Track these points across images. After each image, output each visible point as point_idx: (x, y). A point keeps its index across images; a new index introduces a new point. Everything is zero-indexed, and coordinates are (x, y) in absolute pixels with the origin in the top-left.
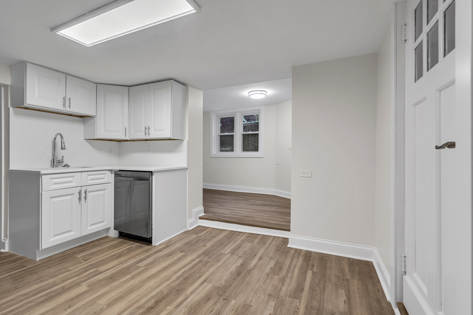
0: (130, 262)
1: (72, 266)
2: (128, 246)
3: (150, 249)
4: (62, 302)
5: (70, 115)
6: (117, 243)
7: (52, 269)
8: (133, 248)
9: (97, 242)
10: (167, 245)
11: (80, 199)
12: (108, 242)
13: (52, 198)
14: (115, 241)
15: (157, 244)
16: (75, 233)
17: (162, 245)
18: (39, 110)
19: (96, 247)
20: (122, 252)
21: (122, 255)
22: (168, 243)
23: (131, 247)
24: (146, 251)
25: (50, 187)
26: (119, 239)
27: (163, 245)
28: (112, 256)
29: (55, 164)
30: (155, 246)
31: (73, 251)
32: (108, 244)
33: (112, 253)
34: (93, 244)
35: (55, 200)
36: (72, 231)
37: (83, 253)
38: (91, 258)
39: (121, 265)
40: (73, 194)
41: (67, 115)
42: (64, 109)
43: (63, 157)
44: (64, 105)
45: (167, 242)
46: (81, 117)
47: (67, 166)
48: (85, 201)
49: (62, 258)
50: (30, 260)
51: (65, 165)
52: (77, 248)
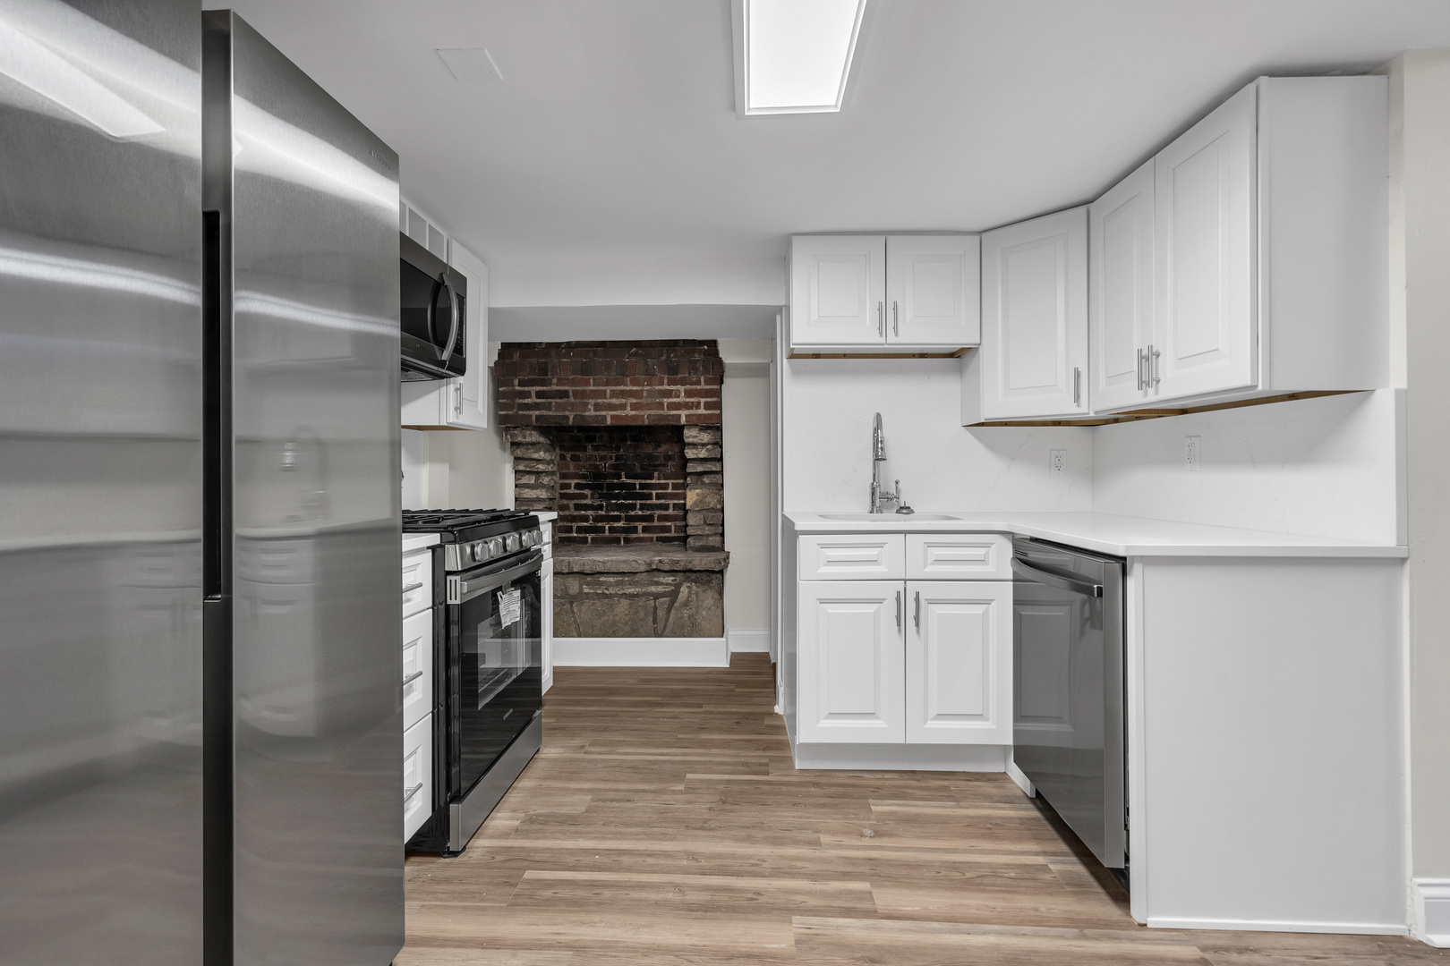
0: (985, 933)
1: (835, 833)
2: (1037, 854)
3: (1108, 925)
4: (712, 943)
5: (923, 356)
6: (1012, 818)
7: (791, 814)
8: (1047, 877)
9: (958, 783)
10: (1208, 956)
11: (900, 620)
12: (989, 798)
13: (823, 601)
14: (1012, 809)
15: (1154, 921)
16: (886, 726)
17: (1179, 942)
18: (845, 356)
19: (941, 799)
20: (995, 871)
21: (986, 880)
22: (1227, 949)
23: (1044, 868)
24: (1082, 925)
25: (819, 571)
26: (1031, 806)
27: (1188, 943)
28: (954, 866)
29: (878, 503)
30: (1140, 925)
31: (879, 783)
32: (984, 808)
33: (965, 851)
34: (946, 783)
35: (831, 609)
36: (878, 718)
37: (891, 805)
38: (896, 835)
39: (945, 925)
40: (880, 601)
41: (913, 356)
42: (882, 340)
43: (897, 482)
44: (882, 330)
45: (1220, 942)
46: (951, 355)
47: (905, 510)
48: (918, 632)
49: (840, 789)
50: (790, 759)
51: (901, 508)
52: (896, 776)
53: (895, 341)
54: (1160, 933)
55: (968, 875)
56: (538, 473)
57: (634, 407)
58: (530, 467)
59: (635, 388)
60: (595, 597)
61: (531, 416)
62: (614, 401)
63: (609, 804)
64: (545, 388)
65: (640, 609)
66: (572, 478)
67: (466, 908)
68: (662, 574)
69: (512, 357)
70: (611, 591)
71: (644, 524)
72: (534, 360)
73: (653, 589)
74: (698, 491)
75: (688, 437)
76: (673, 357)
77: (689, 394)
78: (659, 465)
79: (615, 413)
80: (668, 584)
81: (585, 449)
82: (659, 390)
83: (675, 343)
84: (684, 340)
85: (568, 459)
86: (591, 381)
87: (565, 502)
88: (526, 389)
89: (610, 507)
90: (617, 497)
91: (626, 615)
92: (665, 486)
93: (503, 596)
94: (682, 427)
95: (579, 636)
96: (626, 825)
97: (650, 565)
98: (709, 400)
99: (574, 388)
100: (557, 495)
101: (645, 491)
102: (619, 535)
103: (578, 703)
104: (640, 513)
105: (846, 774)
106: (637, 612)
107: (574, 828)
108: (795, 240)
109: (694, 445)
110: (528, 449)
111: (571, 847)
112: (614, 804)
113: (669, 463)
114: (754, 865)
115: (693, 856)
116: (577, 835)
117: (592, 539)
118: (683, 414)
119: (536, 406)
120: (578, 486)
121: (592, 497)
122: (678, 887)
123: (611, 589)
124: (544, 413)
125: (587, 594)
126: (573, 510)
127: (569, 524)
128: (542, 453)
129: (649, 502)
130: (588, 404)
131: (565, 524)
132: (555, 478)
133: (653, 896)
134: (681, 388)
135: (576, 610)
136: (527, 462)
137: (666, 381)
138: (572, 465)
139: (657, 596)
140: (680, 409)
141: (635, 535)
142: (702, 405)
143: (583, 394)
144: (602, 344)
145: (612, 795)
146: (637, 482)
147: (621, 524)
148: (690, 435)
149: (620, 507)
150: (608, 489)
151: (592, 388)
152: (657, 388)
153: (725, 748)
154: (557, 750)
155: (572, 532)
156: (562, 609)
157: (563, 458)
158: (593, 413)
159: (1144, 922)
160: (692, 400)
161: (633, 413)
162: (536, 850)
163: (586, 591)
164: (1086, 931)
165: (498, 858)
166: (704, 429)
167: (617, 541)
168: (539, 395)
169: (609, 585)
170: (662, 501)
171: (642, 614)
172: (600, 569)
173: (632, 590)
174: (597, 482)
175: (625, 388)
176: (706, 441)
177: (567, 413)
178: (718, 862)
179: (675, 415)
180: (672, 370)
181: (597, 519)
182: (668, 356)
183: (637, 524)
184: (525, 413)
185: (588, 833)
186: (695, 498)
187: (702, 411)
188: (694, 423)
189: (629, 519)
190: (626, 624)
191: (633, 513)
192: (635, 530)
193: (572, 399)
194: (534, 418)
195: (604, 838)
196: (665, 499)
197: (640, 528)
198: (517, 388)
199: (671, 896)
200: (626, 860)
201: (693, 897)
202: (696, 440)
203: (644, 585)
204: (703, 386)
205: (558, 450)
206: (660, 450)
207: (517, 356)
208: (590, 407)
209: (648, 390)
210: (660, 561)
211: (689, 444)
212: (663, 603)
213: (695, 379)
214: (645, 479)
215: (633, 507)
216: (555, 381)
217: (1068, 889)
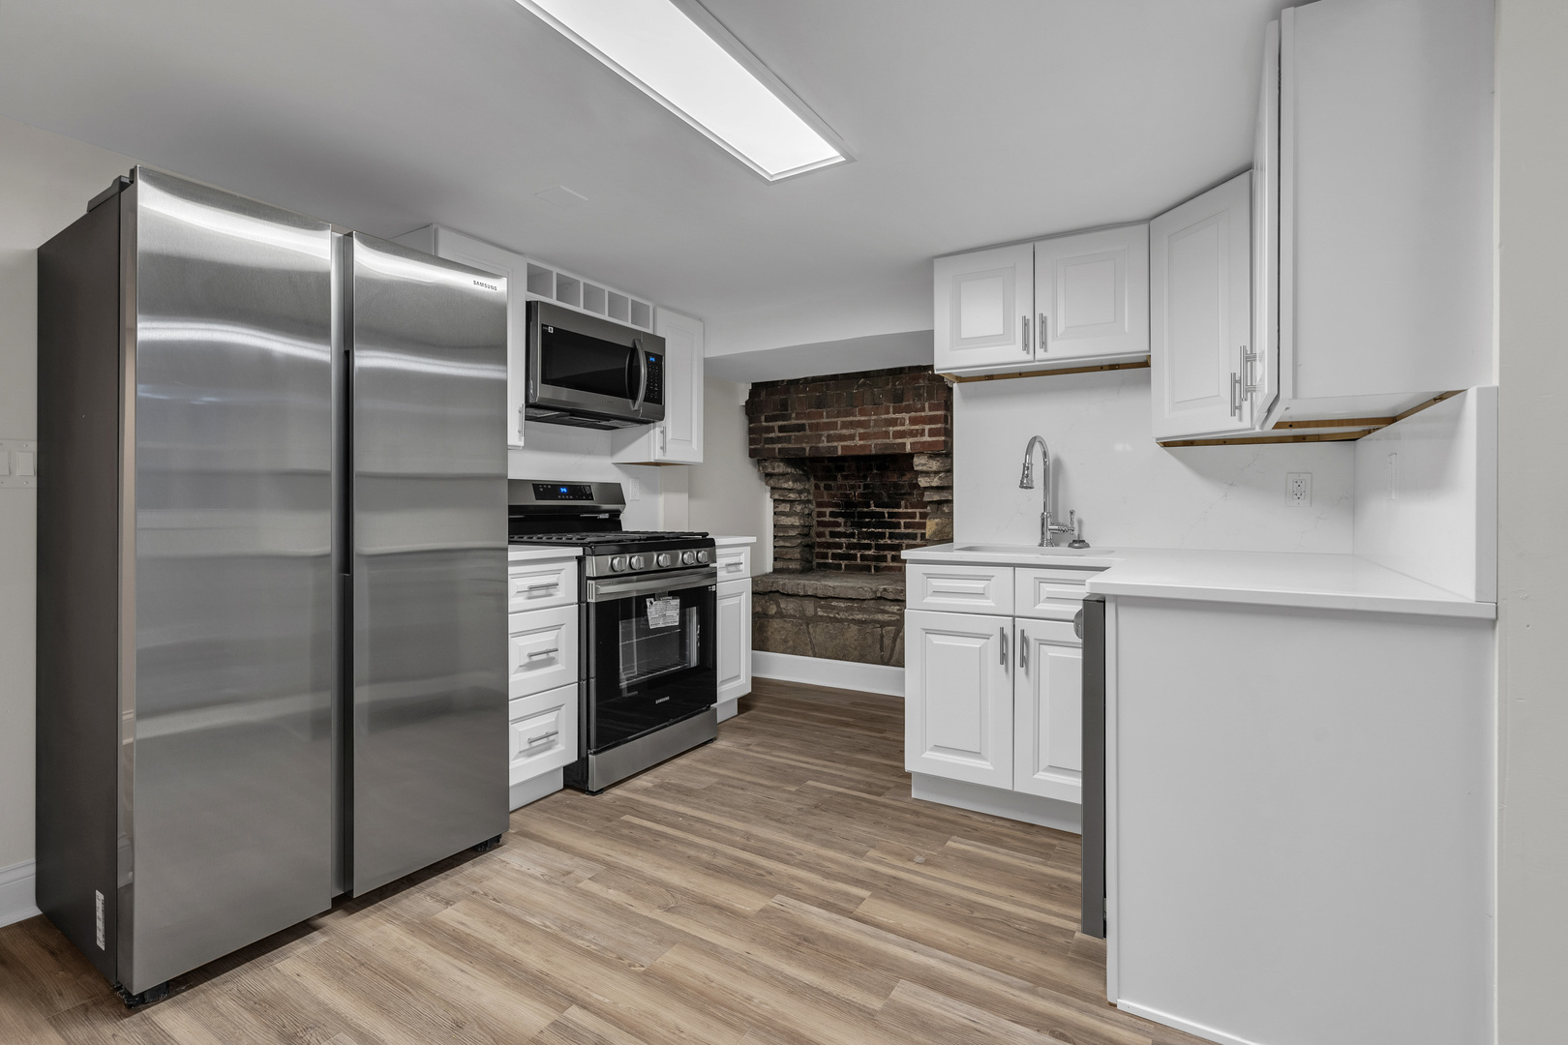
1: (888, 852)
2: (1076, 920)
3: (1073, 993)
4: (701, 892)
5: (1113, 367)
11: (1003, 658)
13: (928, 632)
15: (1124, 1003)
16: (991, 768)
17: (1138, 1030)
18: (1021, 375)
19: (1032, 853)
21: (989, 924)
25: (926, 601)
27: (1147, 1034)
28: (972, 906)
29: (1049, 535)
30: (1111, 1004)
31: (982, 826)
35: (937, 640)
36: (985, 759)
37: (973, 845)
38: (944, 868)
40: (987, 637)
41: (1102, 368)
42: (1030, 357)
43: (1072, 513)
44: (1029, 347)
47: (1080, 543)
48: (1027, 673)
49: (935, 822)
50: (909, 787)
51: (1074, 541)
52: (1008, 824)
53: (1044, 357)
54: (1127, 1017)
55: (976, 914)
56: (792, 502)
57: (862, 437)
58: (784, 496)
59: (863, 418)
60: (828, 620)
61: (774, 449)
62: (845, 432)
63: (727, 788)
64: (785, 423)
65: (868, 636)
66: (827, 507)
67: (571, 826)
68: (889, 603)
69: (759, 396)
70: (842, 615)
71: (893, 553)
72: (776, 397)
73: (880, 617)
74: (937, 520)
75: (917, 466)
76: (899, 385)
77: (913, 421)
78: (905, 494)
79: (845, 443)
80: (893, 613)
81: (835, 479)
82: (886, 419)
83: (901, 370)
84: (909, 367)
85: (822, 488)
86: (825, 414)
87: (821, 529)
88: (771, 424)
89: (862, 536)
90: (868, 525)
91: (855, 640)
92: (913, 516)
93: (654, 603)
94: (911, 456)
95: (815, 656)
96: (723, 804)
97: (875, 592)
98: (933, 426)
99: (810, 422)
100: (815, 523)
101: (893, 520)
102: (869, 563)
103: (781, 712)
104: (889, 542)
105: (956, 812)
106: (865, 639)
107: (684, 797)
108: (935, 260)
109: (927, 473)
110: (779, 480)
111: (670, 808)
112: (730, 789)
113: (915, 492)
114: (788, 854)
115: (748, 836)
116: (683, 802)
117: (846, 565)
118: (908, 441)
119: (779, 440)
120: (832, 514)
121: (845, 525)
122: (715, 852)
123: (841, 614)
124: (785, 445)
125: (821, 616)
126: (828, 537)
127: (825, 551)
128: (790, 483)
129: (897, 531)
130: (821, 435)
131: (822, 550)
132: (810, 506)
133: (692, 852)
134: (906, 416)
135: (811, 631)
136: (780, 492)
137: (891, 410)
138: (825, 493)
139: (883, 624)
140: (904, 437)
141: (884, 564)
142: (927, 432)
143: (816, 427)
144: (835, 377)
145: (734, 783)
146: (886, 511)
147: (871, 552)
148: (920, 463)
149: (871, 536)
150: (859, 518)
151: (825, 420)
152: (883, 417)
153: (866, 768)
154: (728, 744)
155: (827, 558)
156: (800, 629)
157: (817, 487)
158: (826, 444)
159: (1113, 1002)
160: (917, 427)
161: (862, 442)
162: (646, 805)
163: (820, 613)
164: (1040, 989)
165: (618, 803)
166: (933, 456)
167: (868, 569)
168: (782, 429)
169: (839, 610)
170: (910, 531)
171: (870, 641)
172: (831, 593)
173: (859, 617)
174: (849, 509)
175: (854, 419)
176: (935, 468)
177: (804, 445)
178: (762, 845)
179: (900, 444)
180: (898, 398)
181: (850, 546)
182: (894, 385)
183: (886, 553)
184: (770, 446)
185: (690, 803)
186: (934, 528)
187: (926, 438)
188: (921, 450)
189: (879, 547)
190: (856, 649)
191: (882, 542)
192: (884, 558)
193: (808, 432)
194: (777, 451)
195: (698, 809)
196: (913, 528)
197: (889, 557)
198: (764, 424)
199: (705, 856)
200: (698, 826)
201: (719, 861)
202: (925, 468)
203: (871, 613)
204: (928, 413)
205: (812, 479)
206: (905, 478)
207: (763, 394)
208: (823, 438)
209: (874, 420)
210: (885, 590)
211: (922, 472)
212: (888, 632)
213: (919, 406)
214: (893, 508)
215: (882, 536)
216: (794, 415)
217: (1070, 954)
